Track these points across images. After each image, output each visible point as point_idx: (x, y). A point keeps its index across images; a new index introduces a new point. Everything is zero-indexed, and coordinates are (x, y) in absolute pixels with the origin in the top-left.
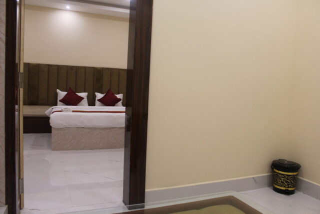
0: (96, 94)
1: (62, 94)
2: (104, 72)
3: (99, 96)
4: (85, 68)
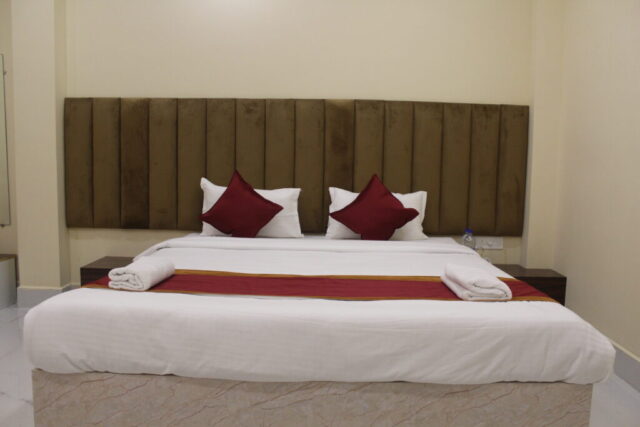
0: (333, 190)
1: (213, 192)
2: (359, 114)
3: (341, 198)
4: (292, 105)
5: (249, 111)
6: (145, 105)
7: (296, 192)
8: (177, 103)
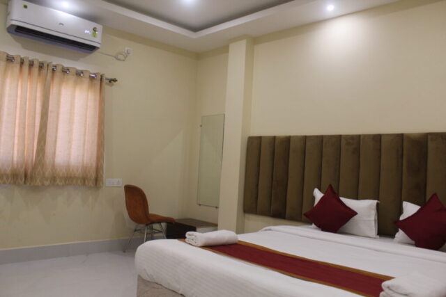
5: (348, 144)
6: (288, 140)
7: (374, 202)
8: (305, 138)
